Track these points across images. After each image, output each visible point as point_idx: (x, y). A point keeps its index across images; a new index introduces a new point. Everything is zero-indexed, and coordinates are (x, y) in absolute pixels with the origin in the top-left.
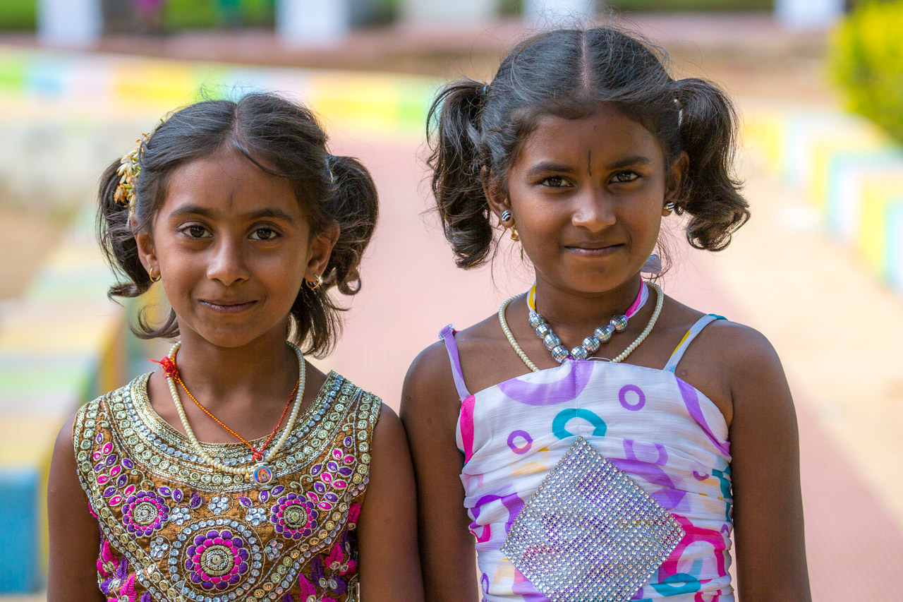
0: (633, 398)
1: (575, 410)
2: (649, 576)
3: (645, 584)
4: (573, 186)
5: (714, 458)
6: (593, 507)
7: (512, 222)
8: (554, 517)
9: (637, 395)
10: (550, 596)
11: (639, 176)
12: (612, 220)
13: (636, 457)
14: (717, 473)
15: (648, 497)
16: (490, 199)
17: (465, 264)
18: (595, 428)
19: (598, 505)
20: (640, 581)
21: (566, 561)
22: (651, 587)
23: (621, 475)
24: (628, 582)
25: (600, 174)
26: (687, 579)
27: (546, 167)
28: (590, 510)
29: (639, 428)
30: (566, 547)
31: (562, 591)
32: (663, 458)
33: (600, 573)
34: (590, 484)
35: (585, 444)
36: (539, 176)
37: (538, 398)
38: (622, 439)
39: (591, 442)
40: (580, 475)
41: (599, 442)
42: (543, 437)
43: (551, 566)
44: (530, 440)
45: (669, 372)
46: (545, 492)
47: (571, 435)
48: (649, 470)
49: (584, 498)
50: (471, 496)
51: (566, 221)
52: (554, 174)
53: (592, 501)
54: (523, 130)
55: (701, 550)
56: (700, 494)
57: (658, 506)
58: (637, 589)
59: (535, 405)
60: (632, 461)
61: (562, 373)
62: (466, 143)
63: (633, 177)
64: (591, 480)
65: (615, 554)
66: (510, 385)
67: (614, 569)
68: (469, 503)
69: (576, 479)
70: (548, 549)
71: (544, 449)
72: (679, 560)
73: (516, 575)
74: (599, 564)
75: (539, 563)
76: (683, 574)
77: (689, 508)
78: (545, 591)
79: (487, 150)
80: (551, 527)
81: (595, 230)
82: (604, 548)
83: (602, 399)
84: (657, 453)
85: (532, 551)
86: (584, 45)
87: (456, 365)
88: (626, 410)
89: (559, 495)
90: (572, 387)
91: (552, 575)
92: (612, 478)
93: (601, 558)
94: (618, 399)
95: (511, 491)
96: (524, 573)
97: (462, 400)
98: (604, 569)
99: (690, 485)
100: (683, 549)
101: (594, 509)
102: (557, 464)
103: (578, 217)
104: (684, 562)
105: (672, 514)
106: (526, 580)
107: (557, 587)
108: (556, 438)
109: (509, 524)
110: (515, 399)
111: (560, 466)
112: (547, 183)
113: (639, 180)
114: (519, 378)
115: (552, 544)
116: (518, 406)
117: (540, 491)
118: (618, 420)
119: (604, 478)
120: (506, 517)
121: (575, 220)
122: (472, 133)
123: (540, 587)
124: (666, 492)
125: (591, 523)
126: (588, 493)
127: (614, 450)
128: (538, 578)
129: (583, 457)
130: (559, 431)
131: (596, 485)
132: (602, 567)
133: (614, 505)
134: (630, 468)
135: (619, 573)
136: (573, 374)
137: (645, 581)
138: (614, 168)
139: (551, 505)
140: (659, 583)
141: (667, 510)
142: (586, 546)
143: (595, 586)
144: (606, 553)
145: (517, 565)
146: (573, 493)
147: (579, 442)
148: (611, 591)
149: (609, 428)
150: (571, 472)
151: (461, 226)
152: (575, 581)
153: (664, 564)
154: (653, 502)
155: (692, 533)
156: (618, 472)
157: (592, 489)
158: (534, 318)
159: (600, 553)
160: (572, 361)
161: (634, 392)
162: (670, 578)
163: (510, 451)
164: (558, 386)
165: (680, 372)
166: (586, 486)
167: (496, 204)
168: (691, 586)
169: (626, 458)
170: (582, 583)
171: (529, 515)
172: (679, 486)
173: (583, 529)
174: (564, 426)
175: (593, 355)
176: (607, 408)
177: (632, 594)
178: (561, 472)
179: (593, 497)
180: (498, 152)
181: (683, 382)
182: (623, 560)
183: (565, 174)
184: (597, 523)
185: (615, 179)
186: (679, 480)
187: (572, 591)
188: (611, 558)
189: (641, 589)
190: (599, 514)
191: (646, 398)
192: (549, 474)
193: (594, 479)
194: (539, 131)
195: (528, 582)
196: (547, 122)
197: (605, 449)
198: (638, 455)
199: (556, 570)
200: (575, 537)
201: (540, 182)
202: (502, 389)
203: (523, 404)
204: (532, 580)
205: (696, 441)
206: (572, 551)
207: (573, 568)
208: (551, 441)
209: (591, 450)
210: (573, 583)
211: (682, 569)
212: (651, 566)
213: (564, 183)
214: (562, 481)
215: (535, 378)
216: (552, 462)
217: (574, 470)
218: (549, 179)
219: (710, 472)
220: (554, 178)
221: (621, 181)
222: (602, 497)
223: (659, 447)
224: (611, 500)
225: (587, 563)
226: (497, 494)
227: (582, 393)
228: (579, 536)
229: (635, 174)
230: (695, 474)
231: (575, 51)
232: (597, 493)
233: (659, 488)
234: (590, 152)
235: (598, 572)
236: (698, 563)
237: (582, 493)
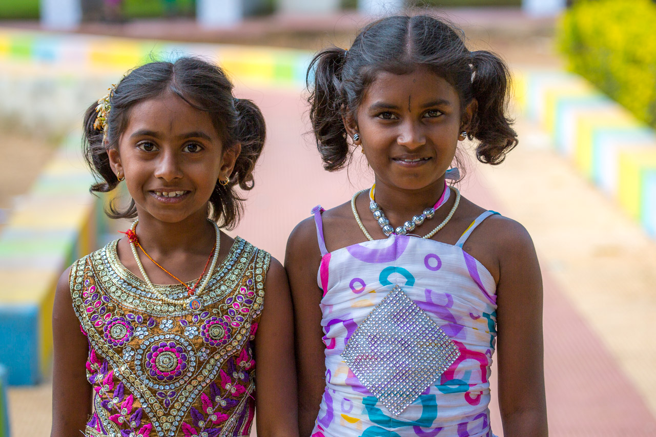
0: (433, 263)
1: (395, 268)
2: (435, 380)
3: (431, 385)
4: (399, 119)
5: (485, 305)
6: (401, 331)
7: (359, 141)
8: (375, 336)
9: (436, 261)
10: (369, 388)
11: (443, 113)
12: (423, 142)
13: (433, 301)
14: (485, 315)
15: (438, 328)
16: (347, 126)
17: (330, 168)
18: (407, 280)
19: (405, 331)
20: (428, 383)
21: (381, 366)
22: (435, 387)
23: (421, 312)
24: (421, 383)
25: (416, 111)
26: (460, 383)
27: (380, 106)
28: (399, 334)
29: (436, 282)
30: (382, 357)
31: (377, 386)
32: (450, 303)
33: (402, 376)
34: (401, 316)
35: (400, 290)
36: (376, 111)
37: (371, 257)
38: (424, 289)
39: (404, 289)
40: (395, 310)
41: (408, 290)
42: (373, 284)
43: (371, 368)
44: (364, 285)
45: (459, 247)
46: (371, 319)
47: (391, 284)
48: (440, 310)
49: (396, 325)
50: (325, 318)
51: (393, 141)
52: (386, 110)
53: (401, 328)
54: (367, 81)
55: (471, 364)
56: (473, 328)
57: (444, 335)
58: (426, 388)
59: (369, 262)
60: (430, 304)
61: (388, 243)
62: (332, 89)
63: (439, 114)
64: (401, 314)
65: (413, 364)
66: (354, 248)
67: (411, 373)
68: (324, 323)
69: (392, 313)
70: (370, 357)
71: (372, 291)
72: (456, 370)
73: (349, 372)
74: (402, 370)
75: (364, 366)
76: (458, 380)
77: (465, 337)
78: (366, 385)
79: (345, 93)
80: (373, 343)
81: (411, 148)
82: (406, 360)
83: (413, 262)
84: (447, 299)
85: (360, 357)
86: (410, 26)
87: (320, 233)
88: (428, 270)
89: (380, 322)
90: (394, 252)
91: (371, 374)
92: (416, 314)
93: (404, 366)
94: (423, 262)
95: (349, 318)
96: (354, 372)
97: (323, 255)
98: (405, 373)
99: (468, 322)
100: (459, 363)
101: (402, 333)
102: (380, 302)
103: (401, 139)
104: (459, 372)
105: (453, 341)
106: (355, 376)
107: (374, 383)
108: (381, 285)
109: (347, 339)
110: (356, 258)
111: (382, 303)
112: (381, 116)
113: (443, 116)
114: (361, 244)
115: (373, 354)
116: (358, 262)
117: (368, 319)
118: (423, 276)
119: (410, 314)
120: (345, 334)
121: (399, 141)
122: (336, 82)
123: (363, 382)
124: (450, 325)
125: (399, 342)
126: (399, 323)
127: (418, 295)
128: (362, 376)
129: (398, 299)
130: (383, 280)
131: (404, 317)
132: (404, 372)
133: (415, 331)
134: (428, 308)
135: (415, 377)
136: (395, 244)
137: (431, 383)
138: (427, 107)
139: (374, 328)
140: (441, 385)
141: (450, 337)
142: (394, 357)
143: (398, 384)
144: (407, 363)
145: (350, 366)
146: (389, 322)
147: (396, 289)
148: (409, 388)
149: (416, 281)
150: (389, 307)
151: (327, 143)
152: (385, 379)
153: (445, 373)
154: (441, 331)
155: (466, 354)
156: (420, 310)
157: (402, 320)
158: (373, 206)
159: (403, 362)
160: (395, 235)
161: (435, 259)
162: (449, 382)
163: (350, 291)
164: (385, 252)
165: (466, 248)
166: (397, 317)
167: (350, 129)
168: (463, 388)
169: (426, 301)
170: (390, 381)
171: (359, 334)
172: (460, 322)
173: (394, 346)
174: (387, 278)
175: (410, 233)
176: (416, 268)
177: (423, 391)
178: (383, 307)
179: (402, 325)
180: (351, 95)
181: (467, 254)
182: (418, 368)
183: (393, 110)
184: (403, 342)
185: (427, 115)
186: (460, 318)
187: (383, 386)
188: (410, 366)
189: (429, 388)
190: (405, 336)
191: (442, 263)
192: (374, 308)
193: (404, 313)
194: (378, 82)
195: (356, 378)
196: (382, 76)
197: (413, 294)
198: (434, 300)
199: (374, 371)
200: (388, 351)
201: (377, 115)
202: (349, 251)
203: (361, 261)
204: (359, 377)
205: (473, 293)
206: (385, 360)
207: (385, 371)
208: (378, 286)
209: (404, 294)
210: (384, 381)
211: (457, 377)
212: (436, 374)
213: (393, 116)
214: (383, 314)
215: (371, 245)
216: (378, 300)
217: (391, 307)
218: (383, 113)
219: (481, 314)
220: (387, 113)
221: (431, 117)
222: (408, 325)
223: (448, 296)
224: (414, 328)
225: (394, 368)
226: (340, 319)
227: (401, 257)
228: (391, 350)
229: (440, 112)
230: (471, 315)
231: (403, 30)
232: (405, 323)
233: (446, 322)
234: (410, 97)
235: (401, 375)
236: (468, 373)
237: (395, 322)
